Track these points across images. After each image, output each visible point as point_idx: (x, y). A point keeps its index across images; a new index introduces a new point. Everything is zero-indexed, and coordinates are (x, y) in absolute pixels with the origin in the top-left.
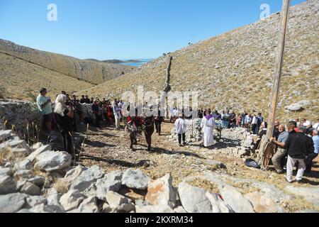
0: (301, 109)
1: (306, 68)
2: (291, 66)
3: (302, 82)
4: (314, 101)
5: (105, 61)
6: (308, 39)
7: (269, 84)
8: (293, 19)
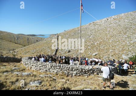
0: (96, 55)
1: (98, 42)
2: (95, 41)
3: (97, 47)
4: (99, 52)
5: (28, 35)
6: (100, 33)
7: (89, 47)
8: (97, 25)
